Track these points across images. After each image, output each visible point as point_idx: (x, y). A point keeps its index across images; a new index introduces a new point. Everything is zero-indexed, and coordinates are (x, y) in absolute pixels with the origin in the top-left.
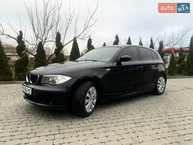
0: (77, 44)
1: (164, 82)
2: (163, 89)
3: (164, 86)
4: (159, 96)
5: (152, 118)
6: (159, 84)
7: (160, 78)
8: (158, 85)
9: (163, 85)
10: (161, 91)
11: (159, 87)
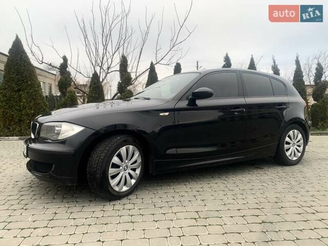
0: (156, 74)
1: (302, 141)
2: (300, 154)
3: (302, 148)
4: (287, 169)
5: (239, 210)
6: (288, 143)
7: (291, 132)
8: (286, 146)
9: (299, 146)
10: (295, 159)
11: (288, 150)
